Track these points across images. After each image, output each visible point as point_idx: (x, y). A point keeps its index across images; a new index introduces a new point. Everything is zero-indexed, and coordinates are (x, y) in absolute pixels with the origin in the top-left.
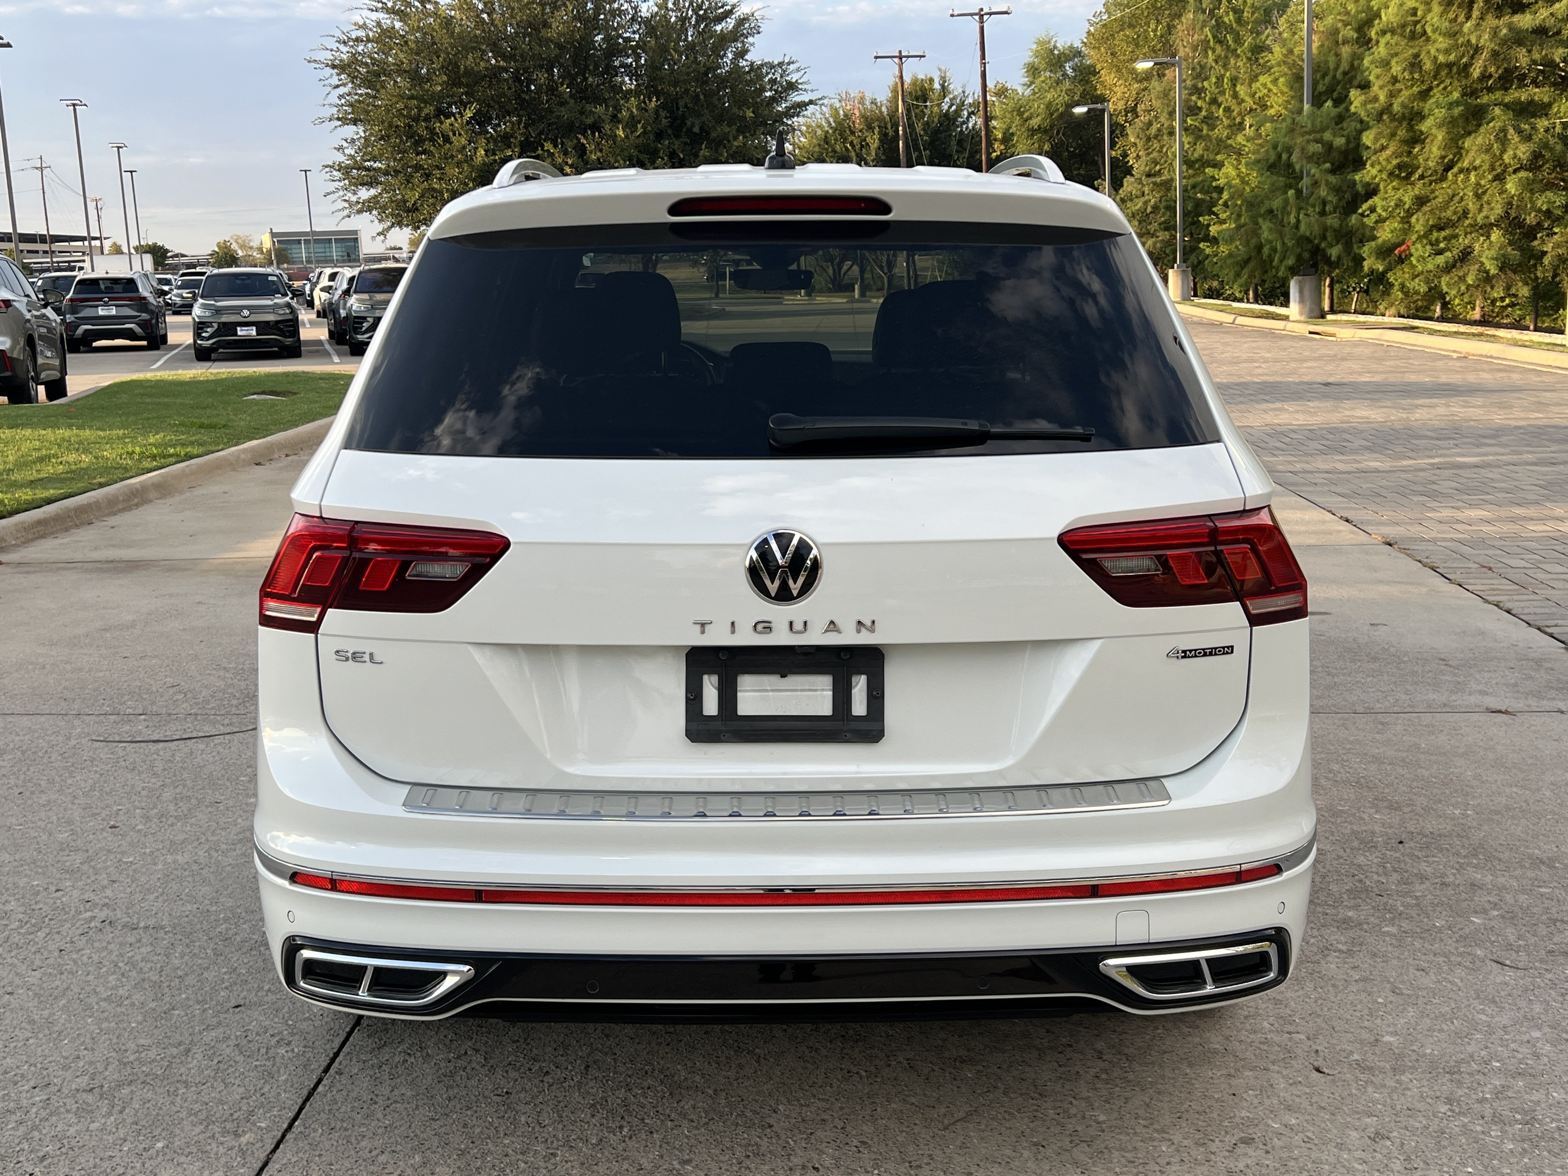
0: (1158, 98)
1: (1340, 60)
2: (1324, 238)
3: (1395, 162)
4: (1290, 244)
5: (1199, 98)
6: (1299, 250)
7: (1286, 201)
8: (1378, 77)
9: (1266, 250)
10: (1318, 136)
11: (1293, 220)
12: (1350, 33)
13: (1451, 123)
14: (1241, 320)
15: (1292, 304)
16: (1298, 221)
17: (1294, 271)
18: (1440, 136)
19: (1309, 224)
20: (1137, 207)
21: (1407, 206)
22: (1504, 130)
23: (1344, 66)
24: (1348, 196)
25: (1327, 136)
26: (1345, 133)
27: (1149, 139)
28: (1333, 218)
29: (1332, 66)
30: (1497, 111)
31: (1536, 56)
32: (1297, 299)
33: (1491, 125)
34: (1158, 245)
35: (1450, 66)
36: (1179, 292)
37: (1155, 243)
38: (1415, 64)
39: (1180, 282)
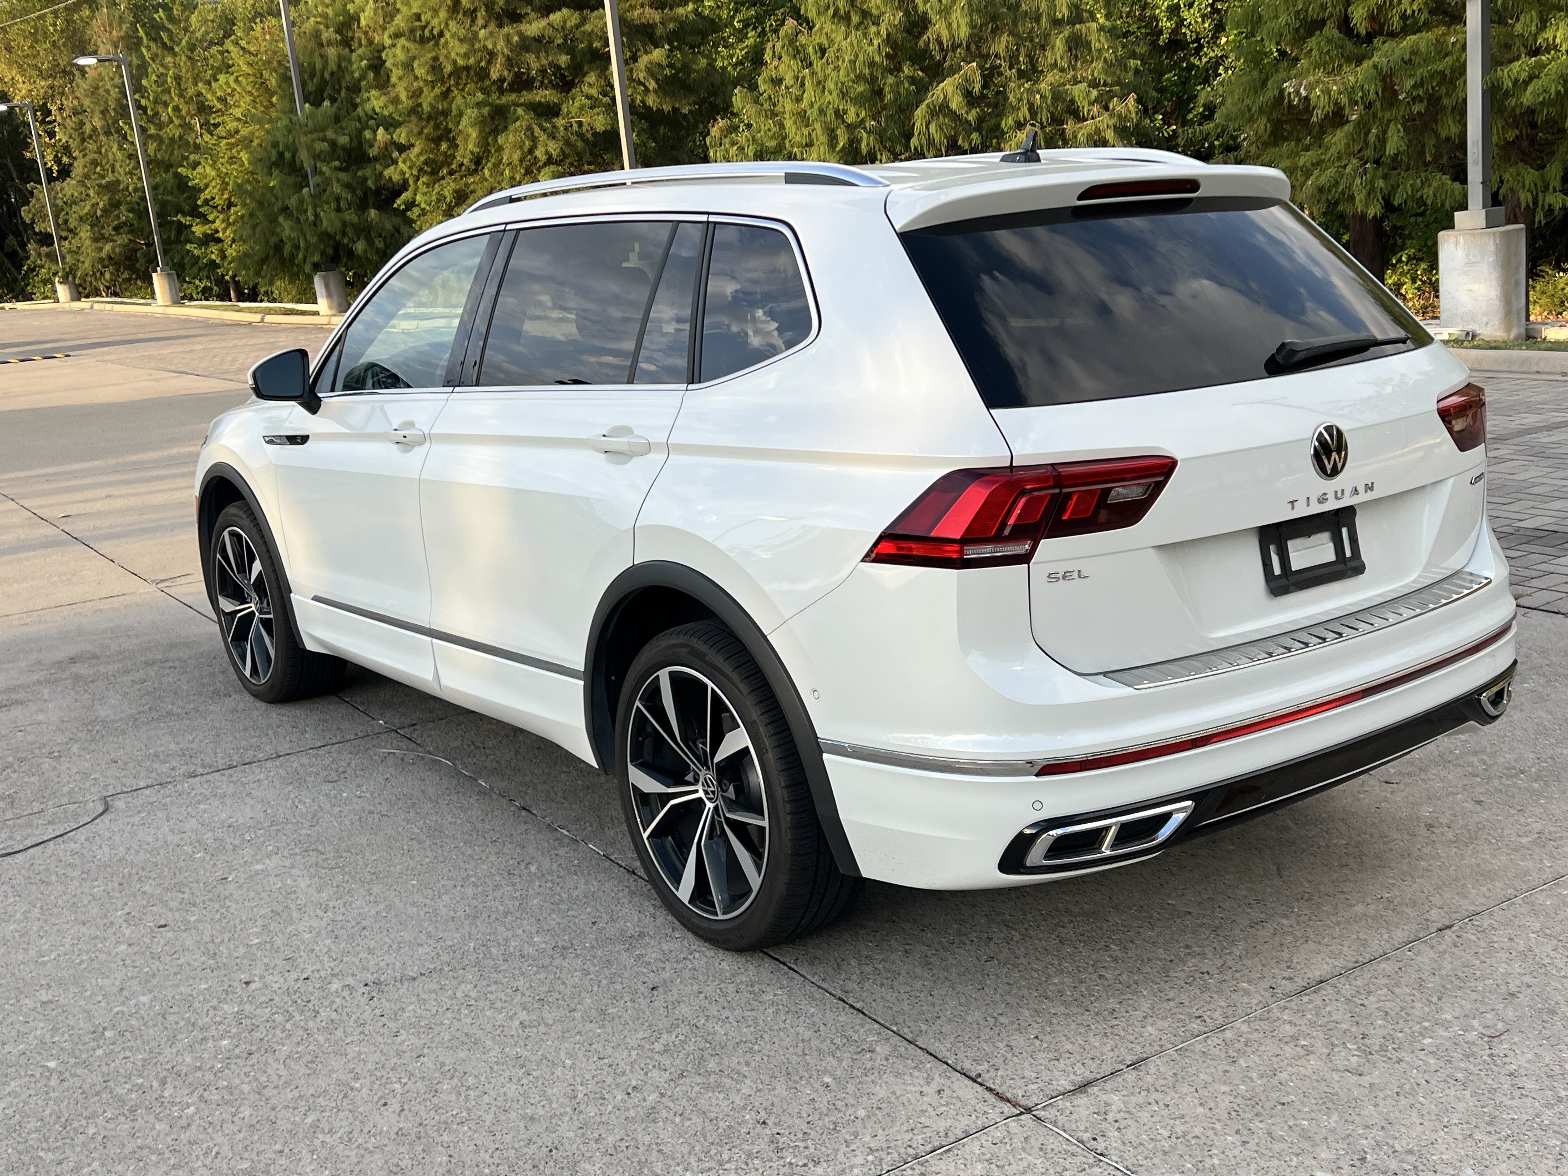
0: (87, 96)
1: (326, 62)
2: (344, 234)
3: (422, 159)
4: (314, 240)
5: (143, 97)
6: (322, 247)
7: (302, 201)
8: (400, 78)
9: (287, 248)
10: (321, 135)
11: (311, 218)
12: (329, 34)
13: (481, 122)
14: (269, 318)
15: (319, 300)
16: (316, 216)
17: (316, 267)
18: (474, 133)
19: (329, 220)
20: (86, 211)
21: (448, 200)
22: (530, 128)
23: (332, 66)
24: (359, 193)
25: (330, 134)
26: (347, 132)
27: (83, 140)
28: (350, 214)
29: (319, 65)
30: (520, 111)
31: (544, 62)
32: (324, 294)
33: (518, 123)
34: (117, 250)
35: (467, 68)
36: (168, 296)
37: (113, 249)
38: (435, 67)
39: (167, 286)
